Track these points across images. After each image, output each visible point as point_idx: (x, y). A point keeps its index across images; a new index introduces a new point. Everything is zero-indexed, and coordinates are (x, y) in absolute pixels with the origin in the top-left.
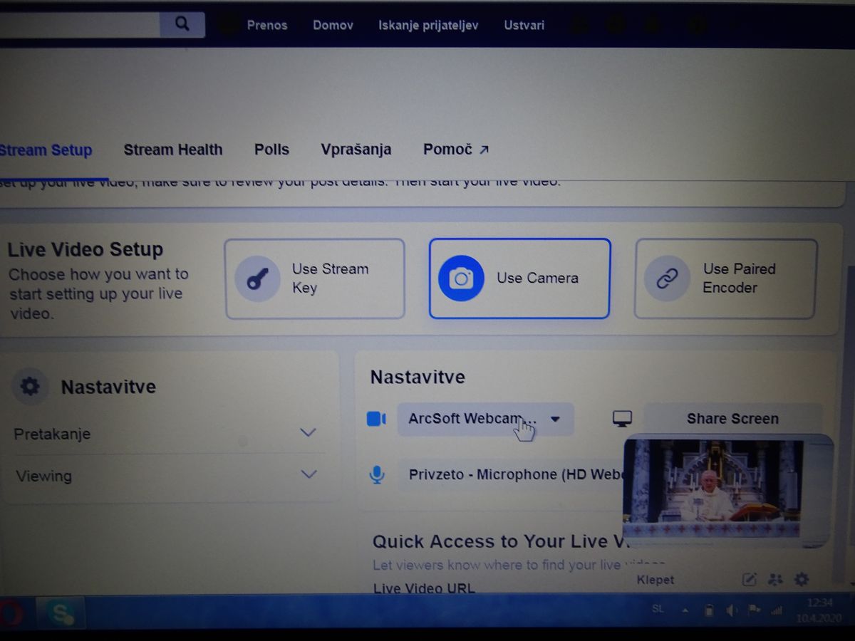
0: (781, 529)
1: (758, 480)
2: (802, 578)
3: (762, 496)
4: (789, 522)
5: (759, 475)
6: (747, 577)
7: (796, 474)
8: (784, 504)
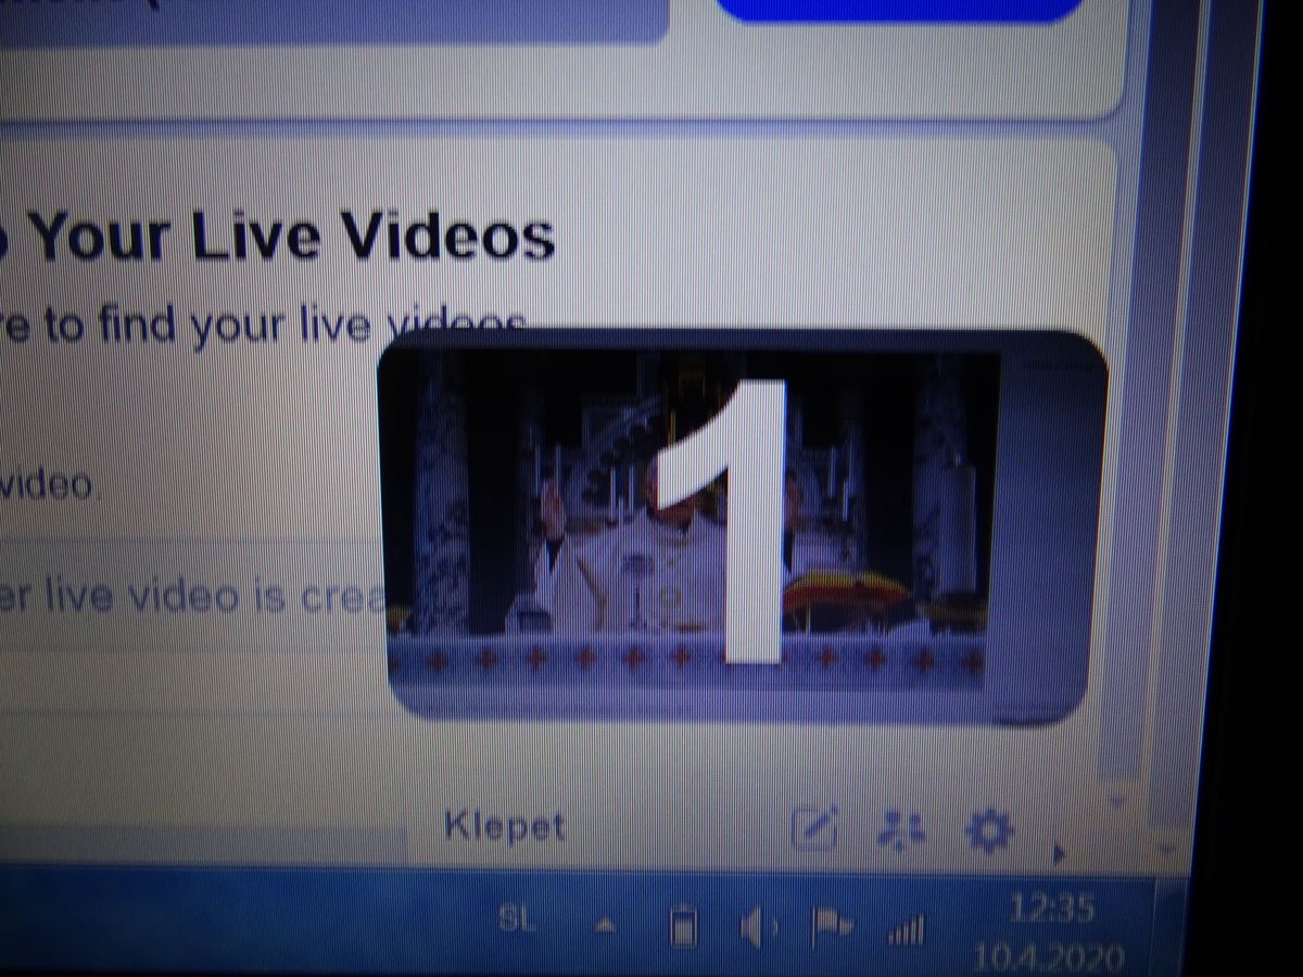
0: (921, 662)
1: (839, 492)
2: (990, 828)
3: (853, 550)
4: (947, 638)
5: (841, 475)
6: (806, 820)
7: (972, 470)
8: (928, 573)
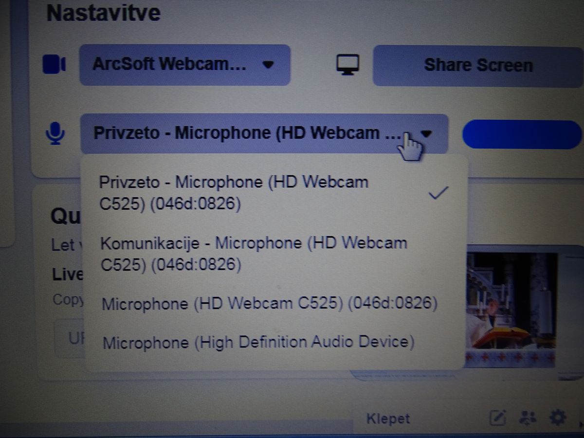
0: (534, 358)
1: (505, 300)
2: (558, 416)
3: (510, 319)
4: (543, 350)
5: (506, 293)
6: (495, 415)
7: (550, 292)
8: (536, 328)
